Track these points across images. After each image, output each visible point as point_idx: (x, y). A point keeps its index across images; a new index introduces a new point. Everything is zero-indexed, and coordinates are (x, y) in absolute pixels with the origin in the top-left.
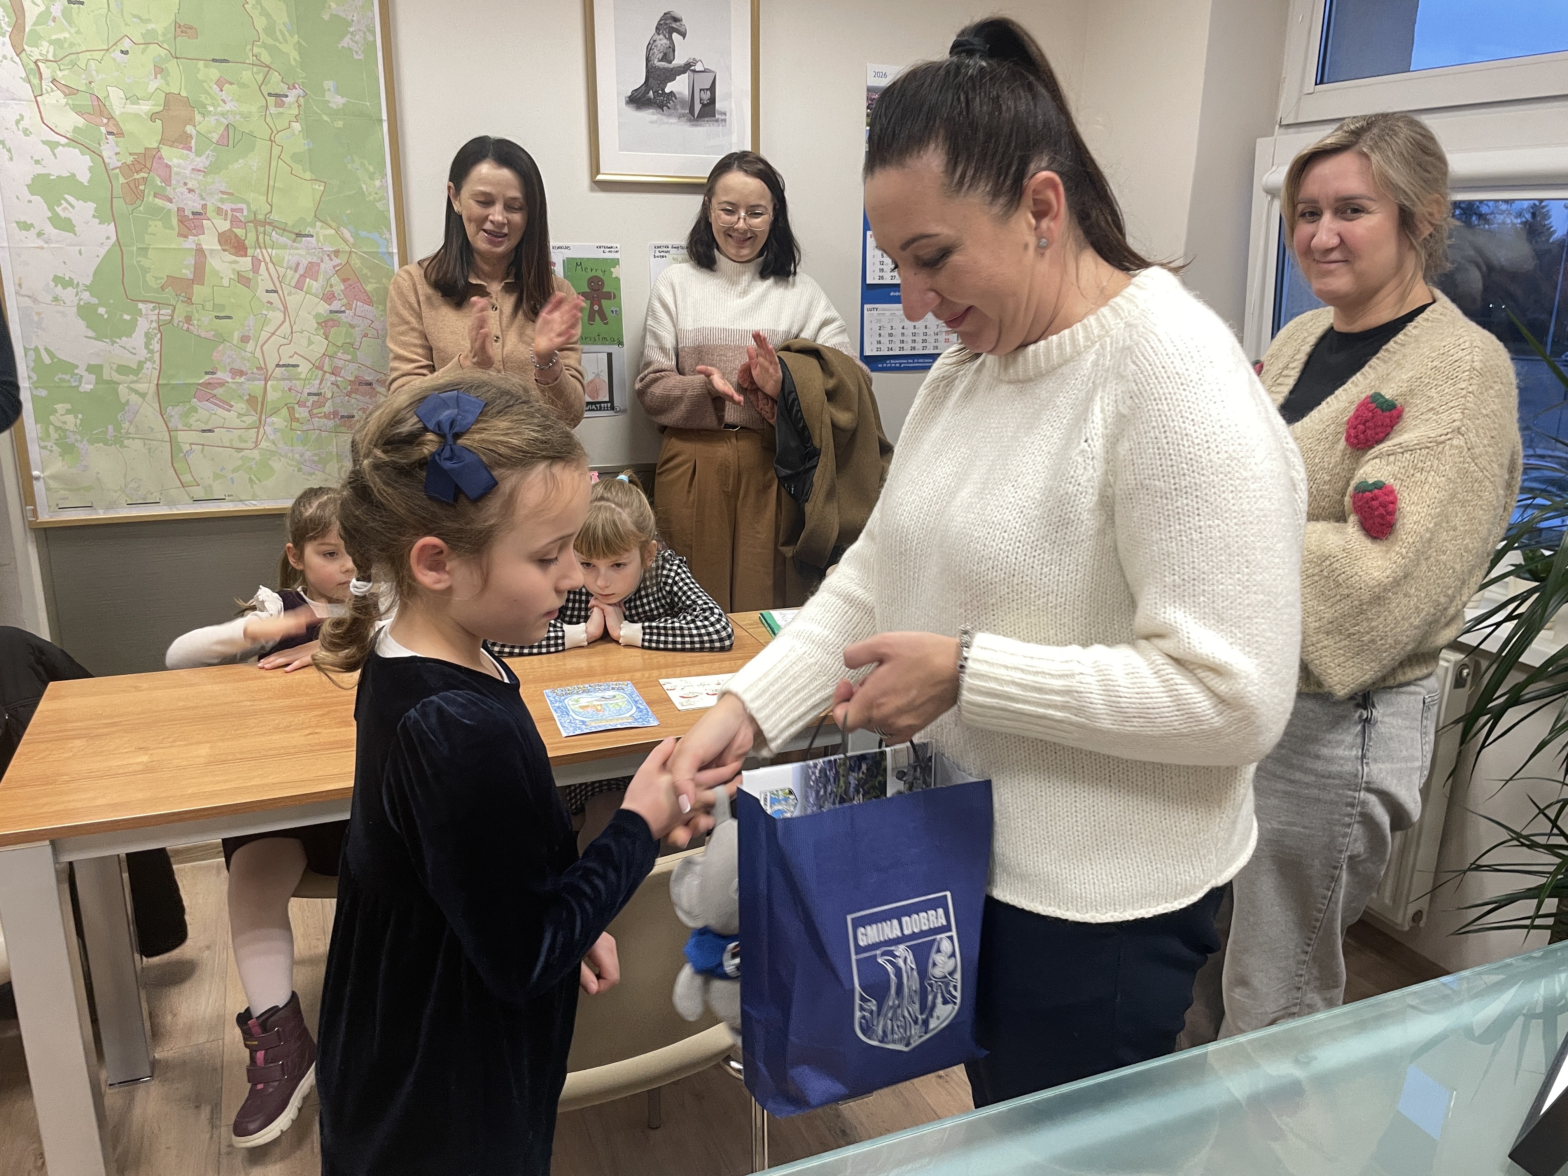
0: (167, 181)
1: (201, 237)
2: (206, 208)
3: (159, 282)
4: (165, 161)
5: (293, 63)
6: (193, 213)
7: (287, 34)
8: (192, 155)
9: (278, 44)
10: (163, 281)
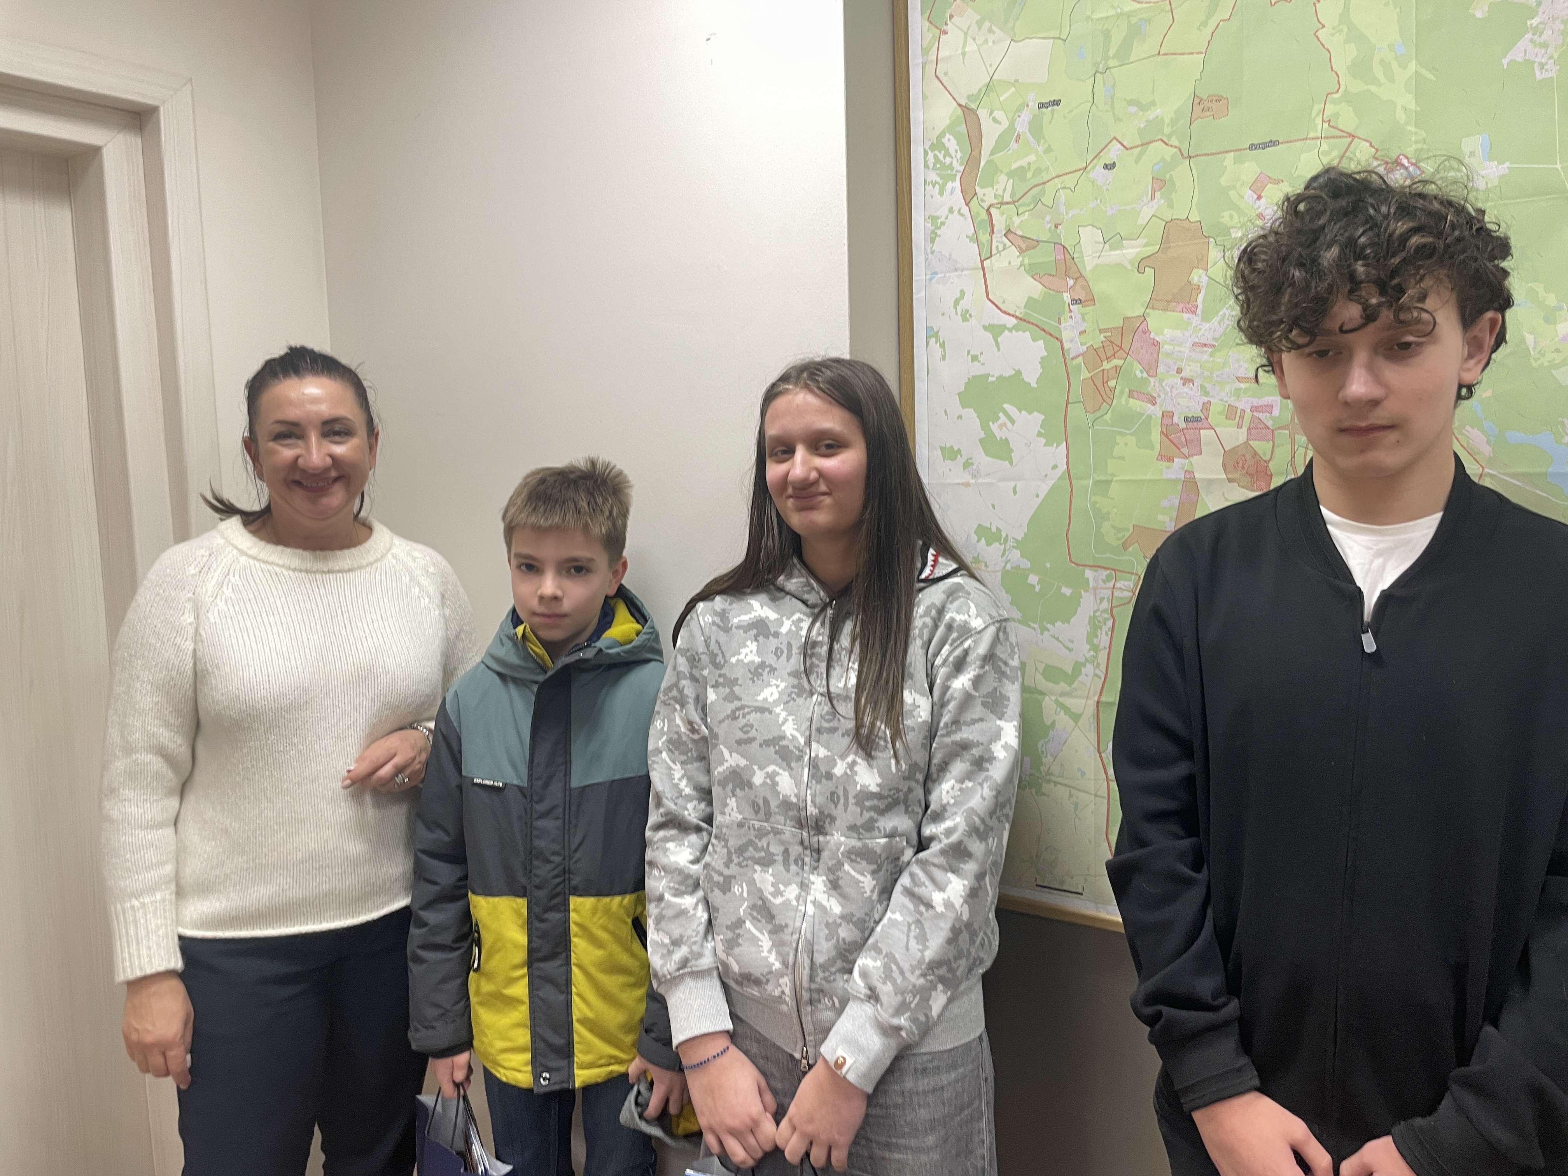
0: (1151, 368)
1: (1194, 459)
2: (1208, 410)
3: (1120, 535)
4: (1152, 335)
5: (1401, 117)
6: (1186, 419)
7: (1394, 64)
8: (1195, 320)
9: (1373, 88)
10: (1127, 534)
